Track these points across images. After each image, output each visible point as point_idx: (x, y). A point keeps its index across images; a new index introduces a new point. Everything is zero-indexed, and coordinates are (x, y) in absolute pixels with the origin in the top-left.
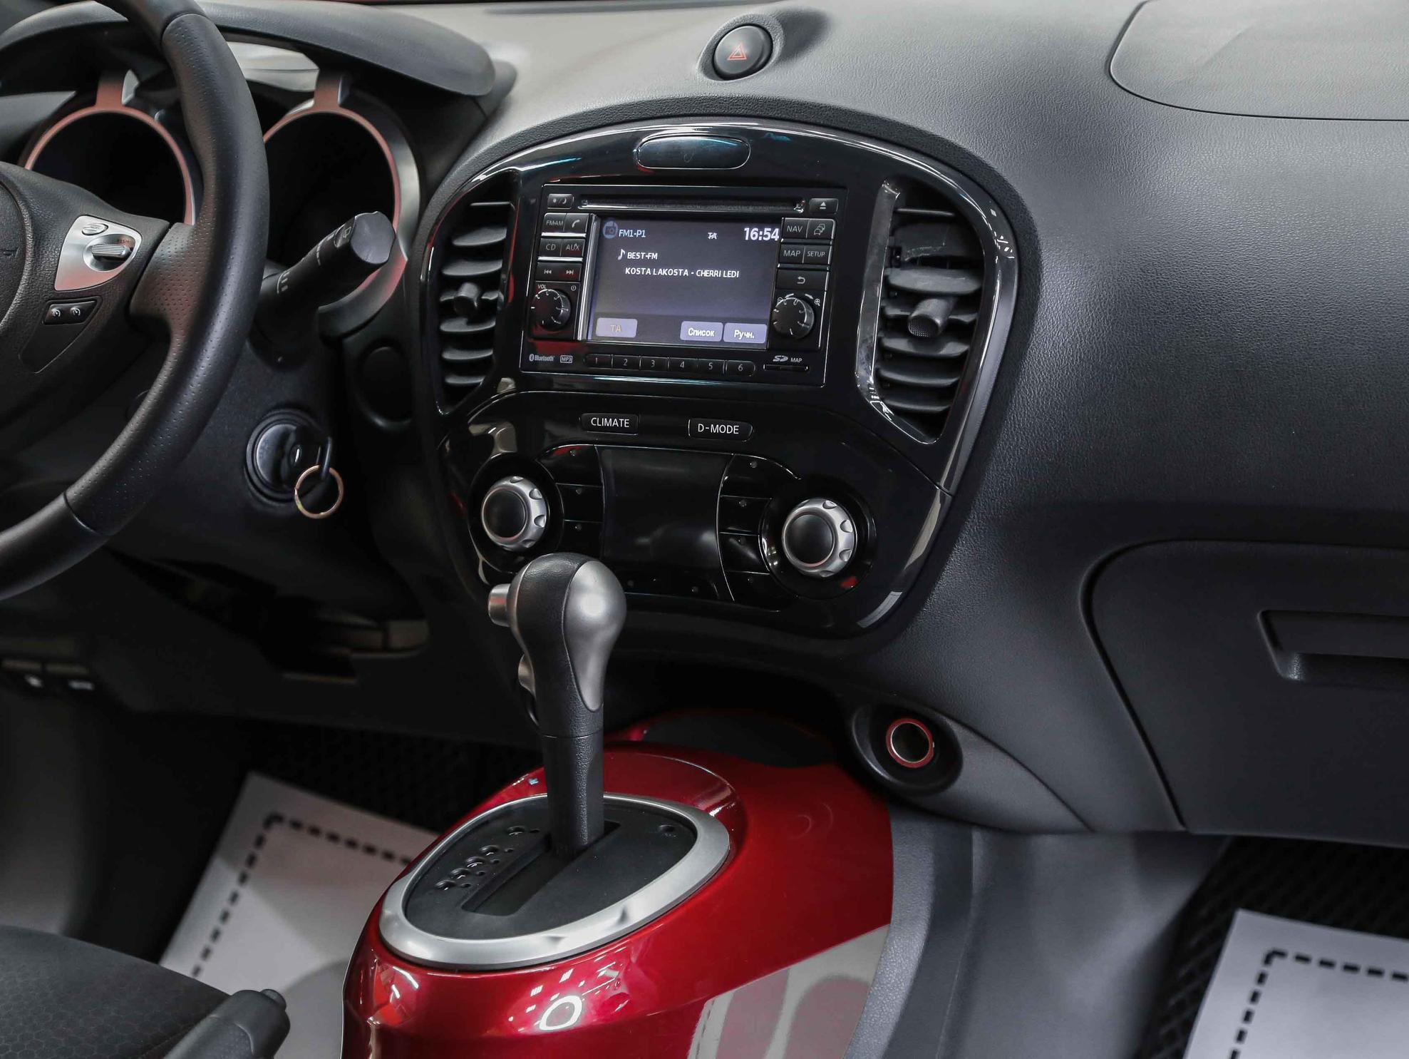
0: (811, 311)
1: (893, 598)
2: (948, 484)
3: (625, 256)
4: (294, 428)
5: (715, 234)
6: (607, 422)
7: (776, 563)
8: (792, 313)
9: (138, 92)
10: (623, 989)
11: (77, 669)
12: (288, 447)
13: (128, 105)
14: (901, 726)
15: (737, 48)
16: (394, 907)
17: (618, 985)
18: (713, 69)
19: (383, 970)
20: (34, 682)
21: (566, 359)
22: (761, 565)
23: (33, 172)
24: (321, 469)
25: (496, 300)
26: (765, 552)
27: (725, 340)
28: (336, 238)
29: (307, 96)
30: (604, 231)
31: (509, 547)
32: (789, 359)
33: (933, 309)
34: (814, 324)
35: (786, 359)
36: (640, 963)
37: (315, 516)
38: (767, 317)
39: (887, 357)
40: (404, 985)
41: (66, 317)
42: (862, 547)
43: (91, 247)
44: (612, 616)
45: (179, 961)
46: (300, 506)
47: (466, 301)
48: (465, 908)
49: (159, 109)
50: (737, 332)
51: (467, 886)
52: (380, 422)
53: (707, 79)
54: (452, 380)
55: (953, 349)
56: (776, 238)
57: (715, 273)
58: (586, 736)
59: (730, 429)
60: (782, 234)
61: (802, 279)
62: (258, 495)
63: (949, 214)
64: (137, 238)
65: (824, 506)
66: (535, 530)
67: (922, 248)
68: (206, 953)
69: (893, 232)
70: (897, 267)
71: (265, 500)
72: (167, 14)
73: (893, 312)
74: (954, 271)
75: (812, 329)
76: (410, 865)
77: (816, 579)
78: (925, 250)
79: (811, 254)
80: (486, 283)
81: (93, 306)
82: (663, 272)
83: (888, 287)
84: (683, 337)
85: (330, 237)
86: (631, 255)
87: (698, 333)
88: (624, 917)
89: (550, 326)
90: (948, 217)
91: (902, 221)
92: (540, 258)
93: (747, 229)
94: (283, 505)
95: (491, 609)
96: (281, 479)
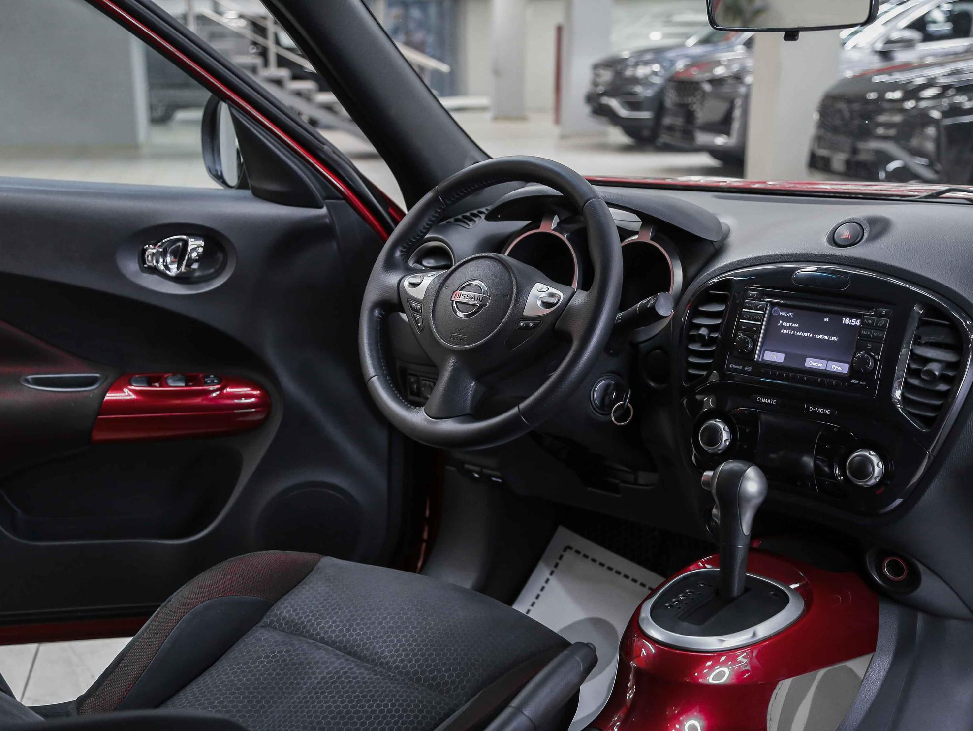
0: (873, 361)
1: (898, 501)
2: (933, 451)
3: (782, 324)
4: (613, 383)
5: (827, 319)
6: (764, 400)
7: (842, 478)
8: (864, 361)
9: (558, 224)
10: (748, 668)
11: (498, 473)
12: (609, 391)
13: (554, 230)
14: (892, 560)
15: (845, 233)
16: (646, 612)
17: (746, 666)
18: (833, 240)
19: (639, 641)
20: (476, 475)
21: (748, 369)
22: (834, 477)
23: (508, 257)
24: (624, 403)
25: (717, 337)
26: (837, 473)
27: (827, 369)
28: (648, 302)
29: (635, 233)
30: (773, 311)
31: (710, 451)
32: (859, 382)
33: (936, 368)
34: (874, 367)
35: (857, 382)
36: (757, 657)
37: (619, 424)
38: (850, 360)
39: (908, 387)
40: (648, 650)
41: (527, 327)
42: (886, 475)
43: (541, 297)
44: (760, 493)
45: (520, 607)
46: (613, 419)
47: (702, 336)
48: (679, 618)
49: (567, 232)
50: (834, 366)
51: (679, 608)
52: (652, 384)
53: (829, 246)
54: (691, 371)
55: (943, 387)
56: (858, 324)
57: (826, 337)
58: (741, 546)
59: (825, 411)
60: (862, 323)
61: (869, 345)
62: (593, 410)
63: (947, 323)
64: (561, 295)
65: (870, 454)
66: (724, 445)
67: (932, 338)
68: (533, 604)
69: (918, 329)
70: (918, 345)
71: (596, 413)
72: (586, 199)
73: (914, 366)
74: (947, 350)
75: (872, 370)
76: (653, 591)
77: (861, 487)
78: (933, 339)
79: (875, 334)
80: (712, 329)
81: (538, 324)
82: (799, 334)
83: (913, 354)
84: (806, 365)
85: (645, 301)
86: (785, 324)
87: (814, 364)
88: (754, 635)
89: (742, 352)
90: (947, 325)
91: (923, 323)
92: (741, 321)
93: (844, 319)
94: (604, 416)
95: (703, 480)
96: (605, 404)
